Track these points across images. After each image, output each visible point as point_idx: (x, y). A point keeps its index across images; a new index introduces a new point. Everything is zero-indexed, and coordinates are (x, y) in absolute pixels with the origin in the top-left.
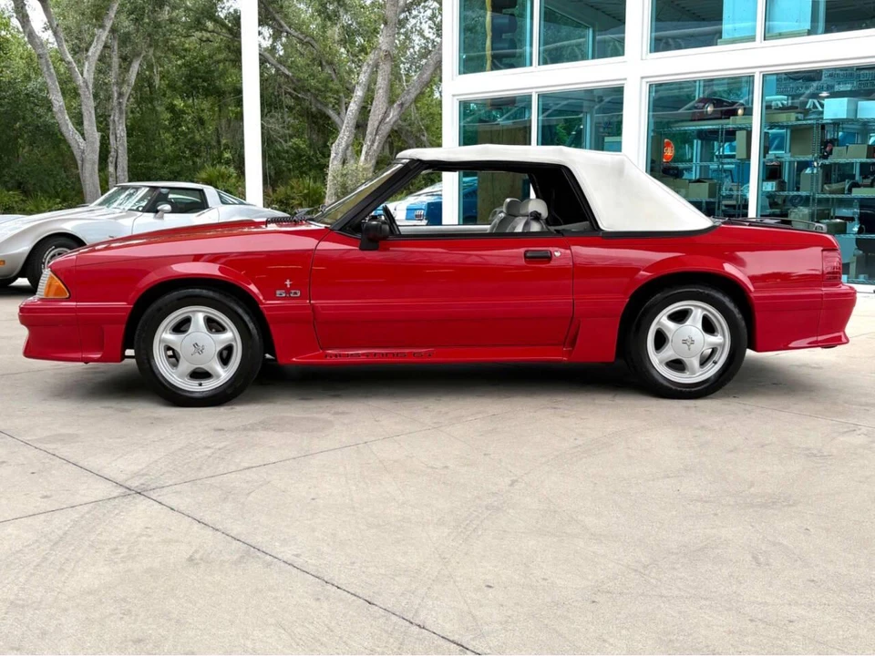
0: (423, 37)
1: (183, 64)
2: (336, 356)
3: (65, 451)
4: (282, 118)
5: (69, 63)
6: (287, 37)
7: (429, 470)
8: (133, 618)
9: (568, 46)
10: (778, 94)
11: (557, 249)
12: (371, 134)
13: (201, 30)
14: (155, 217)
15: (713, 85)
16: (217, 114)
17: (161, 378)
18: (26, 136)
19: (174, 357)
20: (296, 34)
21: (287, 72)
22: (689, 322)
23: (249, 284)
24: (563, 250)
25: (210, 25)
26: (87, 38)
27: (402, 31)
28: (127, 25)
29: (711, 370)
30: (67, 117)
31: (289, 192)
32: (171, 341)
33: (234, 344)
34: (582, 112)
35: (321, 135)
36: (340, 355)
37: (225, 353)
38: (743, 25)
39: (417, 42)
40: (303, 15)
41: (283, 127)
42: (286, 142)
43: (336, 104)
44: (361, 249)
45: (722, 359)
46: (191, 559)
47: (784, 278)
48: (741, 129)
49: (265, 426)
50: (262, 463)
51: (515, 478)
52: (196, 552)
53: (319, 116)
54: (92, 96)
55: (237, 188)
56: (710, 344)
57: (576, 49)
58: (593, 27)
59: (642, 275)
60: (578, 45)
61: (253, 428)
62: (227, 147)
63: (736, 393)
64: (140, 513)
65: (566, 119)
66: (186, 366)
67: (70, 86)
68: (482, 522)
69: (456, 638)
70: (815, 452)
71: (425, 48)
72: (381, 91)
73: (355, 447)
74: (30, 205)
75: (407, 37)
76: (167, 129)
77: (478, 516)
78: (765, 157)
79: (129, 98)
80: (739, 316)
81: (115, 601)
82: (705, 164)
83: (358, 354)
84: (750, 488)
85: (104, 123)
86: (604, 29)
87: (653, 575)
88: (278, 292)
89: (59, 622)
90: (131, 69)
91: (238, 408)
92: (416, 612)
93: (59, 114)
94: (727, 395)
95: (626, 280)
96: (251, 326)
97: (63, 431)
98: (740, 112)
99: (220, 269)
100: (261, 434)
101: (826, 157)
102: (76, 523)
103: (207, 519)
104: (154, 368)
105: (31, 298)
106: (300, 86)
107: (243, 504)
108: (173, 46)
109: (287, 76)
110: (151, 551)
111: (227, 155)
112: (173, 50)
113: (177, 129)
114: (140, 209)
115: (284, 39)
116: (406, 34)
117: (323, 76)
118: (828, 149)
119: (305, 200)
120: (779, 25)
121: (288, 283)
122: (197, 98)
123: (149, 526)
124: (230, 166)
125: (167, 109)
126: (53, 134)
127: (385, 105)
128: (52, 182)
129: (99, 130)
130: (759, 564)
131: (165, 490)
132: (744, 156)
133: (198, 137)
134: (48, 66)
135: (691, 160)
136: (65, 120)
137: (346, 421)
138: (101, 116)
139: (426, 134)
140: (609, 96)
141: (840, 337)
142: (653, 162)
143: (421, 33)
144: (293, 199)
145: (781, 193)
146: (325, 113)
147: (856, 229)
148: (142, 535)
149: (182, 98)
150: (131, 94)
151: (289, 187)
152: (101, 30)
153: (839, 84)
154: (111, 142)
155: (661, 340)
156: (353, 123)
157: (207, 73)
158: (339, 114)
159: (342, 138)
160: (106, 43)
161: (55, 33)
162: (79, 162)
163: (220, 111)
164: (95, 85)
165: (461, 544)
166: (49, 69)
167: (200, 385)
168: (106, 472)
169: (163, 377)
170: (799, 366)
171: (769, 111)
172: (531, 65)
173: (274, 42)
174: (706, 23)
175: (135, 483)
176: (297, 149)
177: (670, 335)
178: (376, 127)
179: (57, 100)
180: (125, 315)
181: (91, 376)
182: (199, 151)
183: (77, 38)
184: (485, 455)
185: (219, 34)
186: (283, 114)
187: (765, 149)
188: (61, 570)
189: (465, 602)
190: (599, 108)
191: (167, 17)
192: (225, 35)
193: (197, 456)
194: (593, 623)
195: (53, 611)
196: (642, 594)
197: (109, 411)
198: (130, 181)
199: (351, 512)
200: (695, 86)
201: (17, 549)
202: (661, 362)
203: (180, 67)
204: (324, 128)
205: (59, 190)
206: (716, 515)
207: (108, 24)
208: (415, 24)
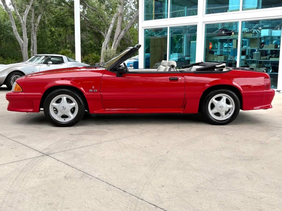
0: (131, 9)
1: (55, 17)
2: (108, 111)
3: (22, 141)
4: (86, 34)
5: (18, 16)
6: (88, 8)
7: (140, 148)
8: (48, 196)
9: (178, 12)
10: (245, 28)
11: (180, 77)
12: (115, 39)
13: (61, 6)
14: (47, 65)
15: (224, 25)
16: (65, 33)
17: (52, 118)
18: (4, 39)
19: (56, 111)
20: (91, 7)
21: (88, 19)
22: (222, 100)
23: (81, 87)
24: (182, 77)
25: (63, 4)
26: (24, 8)
27: (125, 7)
28: (37, 4)
29: (229, 116)
30: (17, 33)
31: (88, 58)
32: (55, 106)
33: (76, 107)
34: (182, 33)
35: (98, 40)
36: (110, 111)
37: (73, 110)
38: (235, 6)
39: (129, 10)
40: (93, 1)
41: (86, 37)
42: (87, 42)
43: (104, 30)
44: (117, 76)
45: (232, 112)
46: (65, 177)
47: (249, 87)
48: (234, 39)
49: (86, 133)
50: (86, 145)
51: (168, 151)
52: (67, 174)
53: (98, 33)
54: (25, 27)
55: (72, 56)
56: (228, 108)
57: (181, 14)
58: (187, 6)
59: (207, 86)
60: (181, 12)
61: (82, 134)
62: (68, 43)
63: (236, 123)
64: (48, 162)
65: (177, 35)
66: (60, 114)
67: (19, 23)
68: (159, 165)
69: (154, 203)
70: (263, 142)
71: (132, 12)
72: (118, 26)
73: (116, 140)
74: (5, 61)
75: (126, 9)
76: (49, 37)
77: (157, 163)
78: (242, 48)
79: (37, 27)
80: (238, 99)
81: (42, 191)
82: (221, 50)
83: (115, 110)
84: (244, 154)
85: (29, 35)
86: (190, 7)
87: (215, 183)
88: (90, 90)
89: (24, 198)
90: (38, 18)
91: (77, 127)
92: (140, 195)
93: (15, 32)
94: (233, 124)
95: (202, 87)
96: (81, 101)
97: (21, 134)
98: (233, 33)
99: (71, 82)
100: (85, 136)
101: (261, 48)
102: (27, 165)
103: (69, 164)
104: (50, 115)
105: (10, 91)
106: (92, 24)
107: (81, 159)
108: (51, 11)
109: (88, 21)
110: (52, 174)
111: (68, 46)
112: (51, 12)
113: (52, 37)
114: (42, 63)
115: (87, 9)
116: (126, 8)
117: (99, 21)
118: (262, 45)
119: (93, 60)
120: (247, 6)
121: (93, 87)
122: (59, 27)
123: (51, 166)
124: (69, 49)
125: (49, 31)
126: (13, 39)
127: (120, 30)
128: (12, 54)
129: (28, 37)
130: (249, 179)
131: (55, 154)
132: (236, 48)
133: (59, 40)
134: (11, 17)
135: (217, 49)
136: (17, 34)
137: (112, 132)
138: (28, 33)
139: (132, 39)
140: (191, 28)
141: (270, 106)
142: (206, 49)
143: (131, 7)
144: (90, 60)
145: (247, 59)
146: (100, 33)
147: (271, 71)
148: (49, 169)
149: (54, 28)
150: (38, 26)
151: (88, 56)
152: (28, 5)
153: (265, 25)
154: (32, 41)
155: (213, 106)
156: (109, 36)
157: (62, 19)
158: (104, 33)
159: (106, 41)
160: (30, 9)
161: (14, 6)
162: (22, 48)
163: (66, 31)
164: (27, 24)
165: (152, 172)
166: (12, 18)
167: (65, 120)
168: (35, 148)
169: (53, 117)
170: (255, 115)
171: (244, 33)
172: (167, 18)
173: (84, 10)
174: (222, 5)
175: (45, 152)
176: (91, 44)
177: (215, 105)
178: (117, 37)
179: (14, 28)
180: (41, 97)
181: (28, 117)
182: (60, 44)
183: (21, 8)
184: (158, 143)
185: (66, 7)
186: (86, 33)
187: (242, 45)
188: (23, 180)
189: (156, 191)
190: (189, 31)
191: (50, 1)
192: (68, 7)
193: (65, 143)
194: (197, 198)
195: (22, 194)
196: (212, 189)
197: (36, 128)
198: (37, 54)
199: (116, 162)
200: (219, 25)
201: (9, 173)
202: (212, 113)
203: (54, 17)
204: (100, 38)
205: (15, 57)
206: (234, 163)
207: (31, 4)
208: (129, 4)
